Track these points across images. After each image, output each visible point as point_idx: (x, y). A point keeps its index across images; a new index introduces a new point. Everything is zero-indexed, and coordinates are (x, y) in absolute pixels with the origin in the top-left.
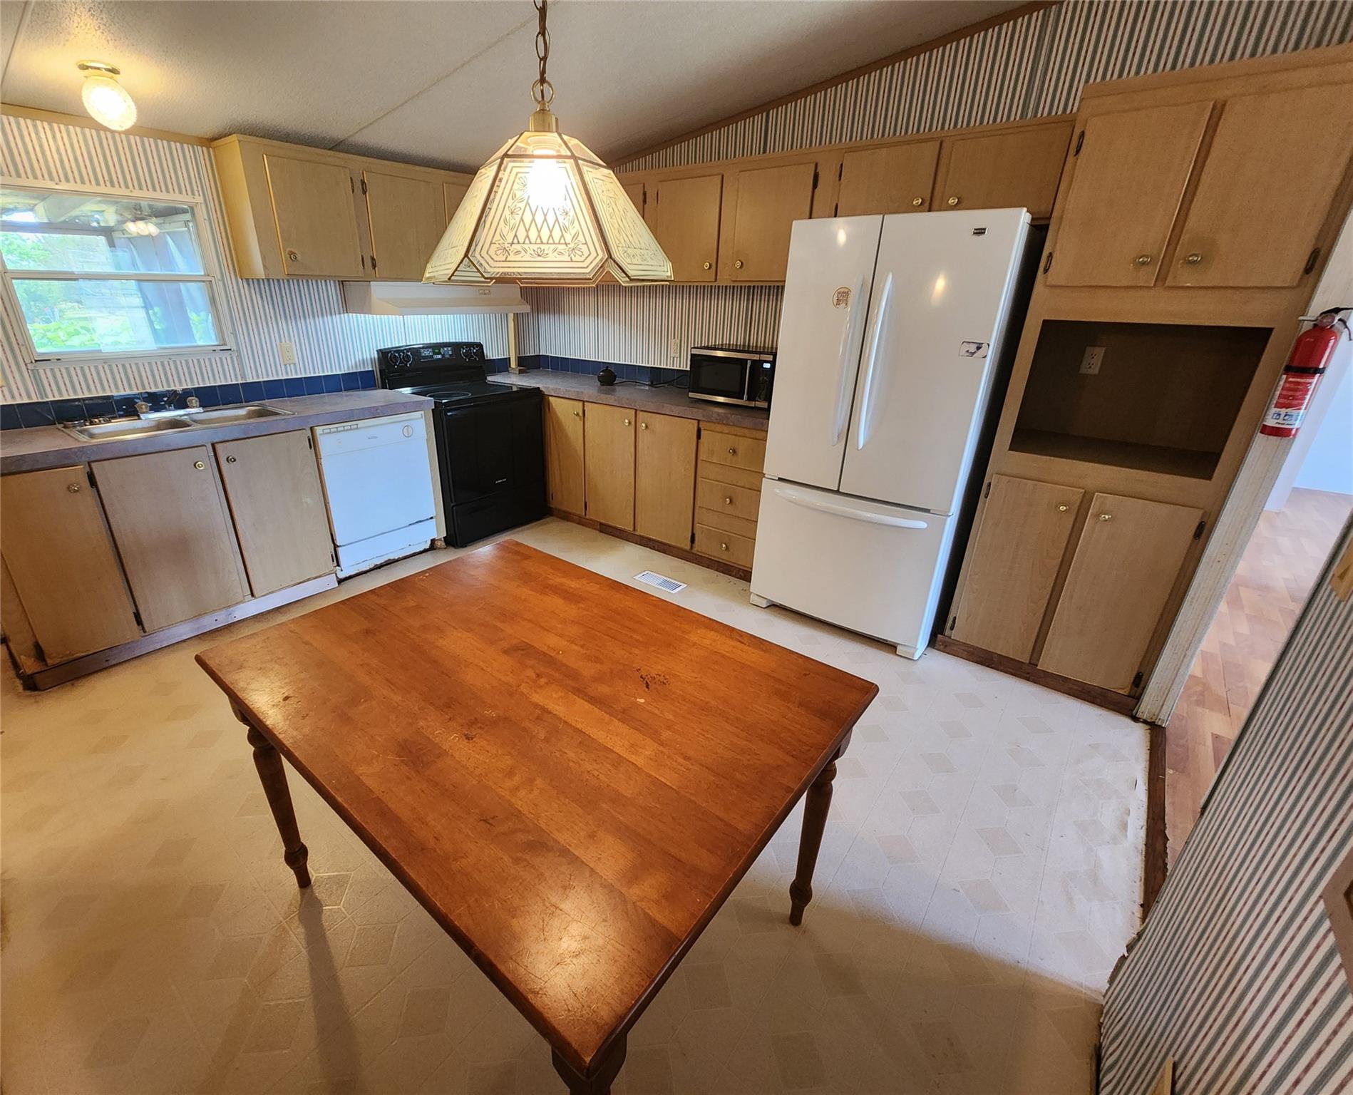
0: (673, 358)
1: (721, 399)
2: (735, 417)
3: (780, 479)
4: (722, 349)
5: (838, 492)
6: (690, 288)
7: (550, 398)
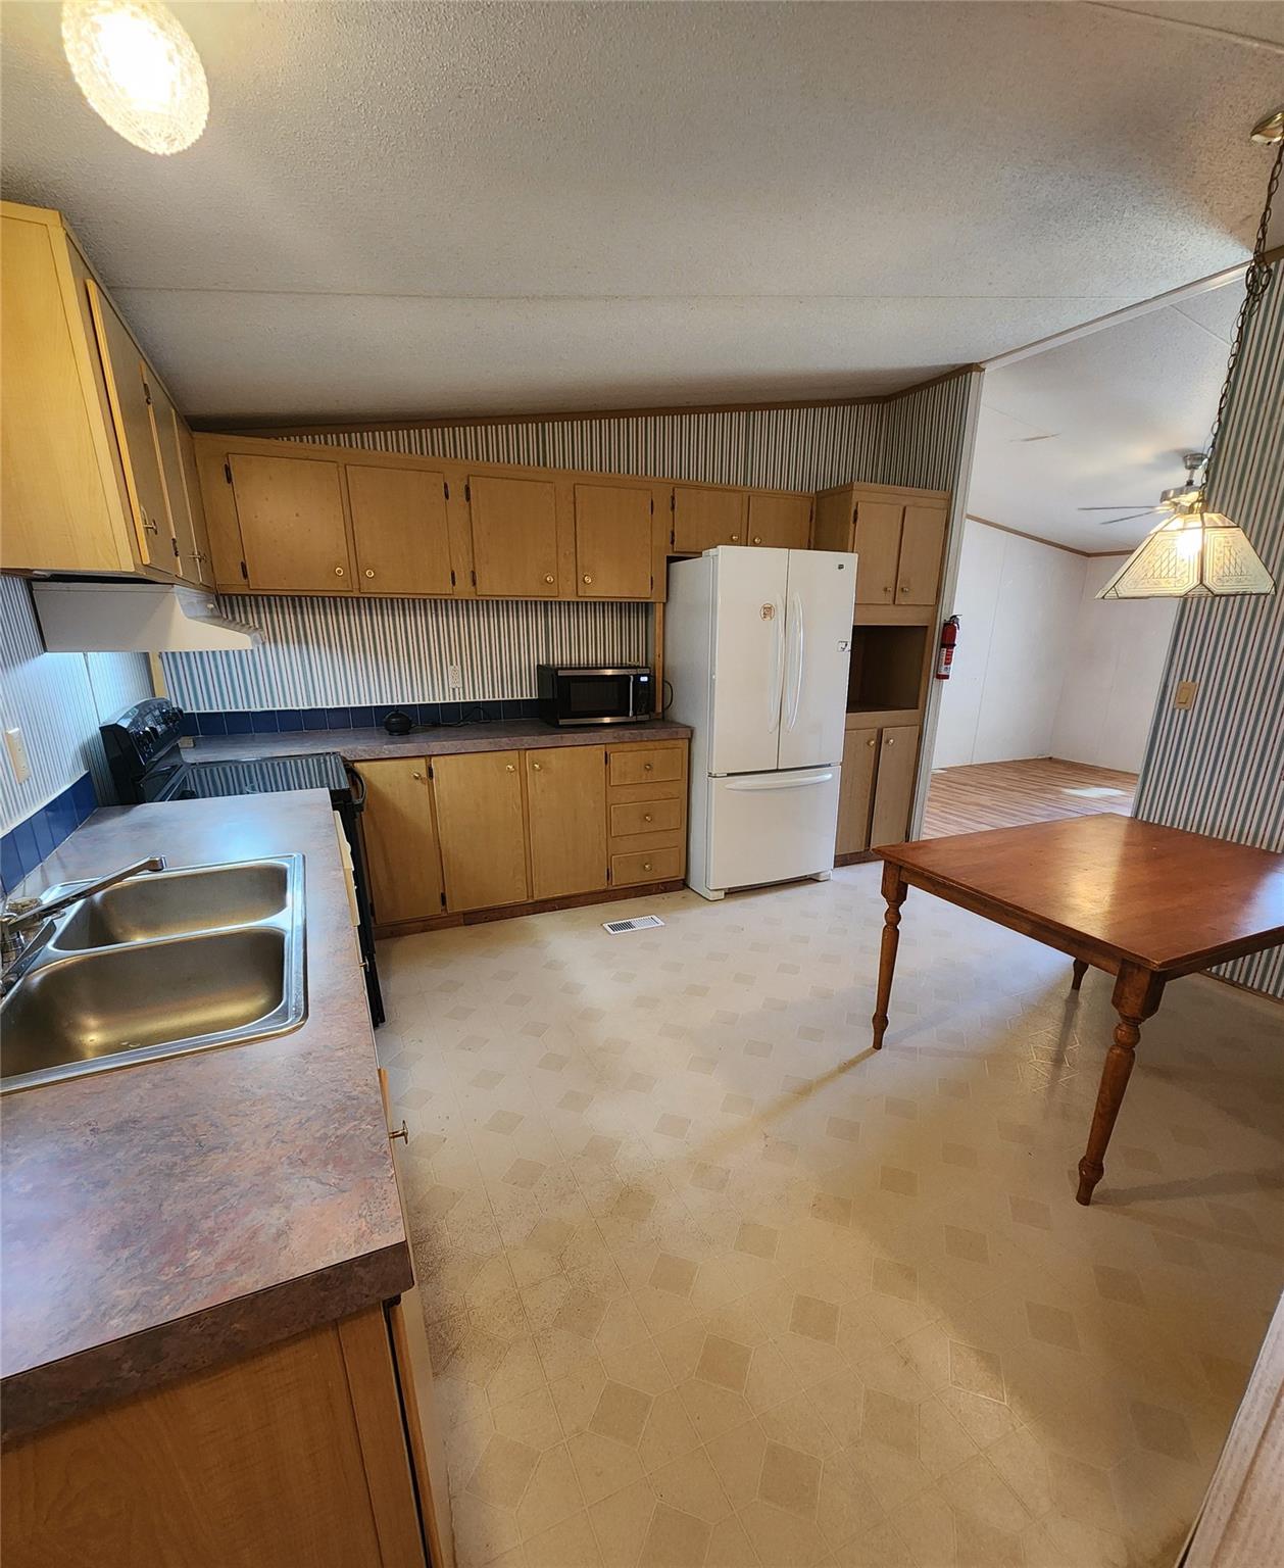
0: (454, 689)
1: (607, 720)
2: (627, 734)
3: (729, 775)
4: (613, 668)
5: (777, 770)
6: (526, 604)
7: (356, 764)
